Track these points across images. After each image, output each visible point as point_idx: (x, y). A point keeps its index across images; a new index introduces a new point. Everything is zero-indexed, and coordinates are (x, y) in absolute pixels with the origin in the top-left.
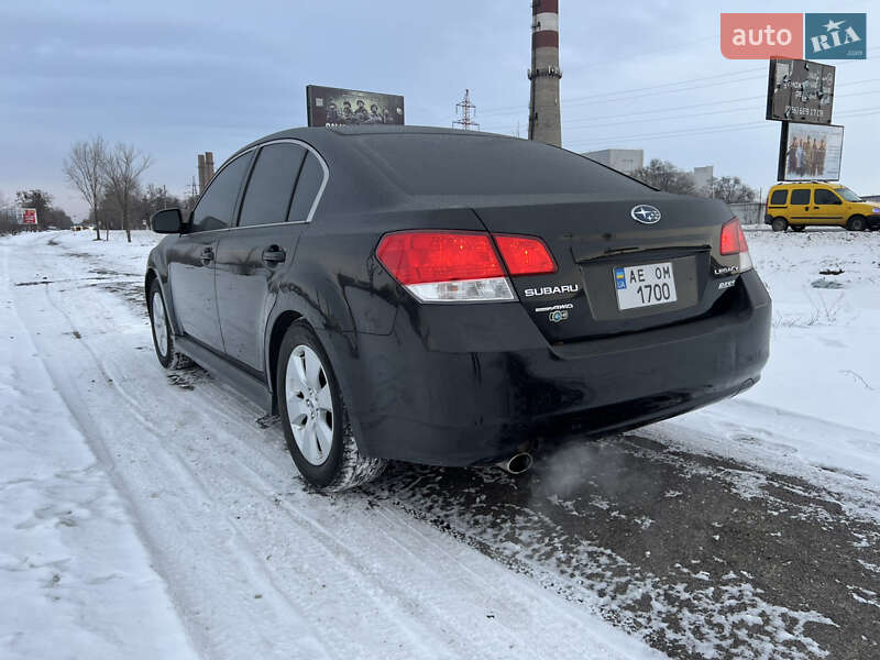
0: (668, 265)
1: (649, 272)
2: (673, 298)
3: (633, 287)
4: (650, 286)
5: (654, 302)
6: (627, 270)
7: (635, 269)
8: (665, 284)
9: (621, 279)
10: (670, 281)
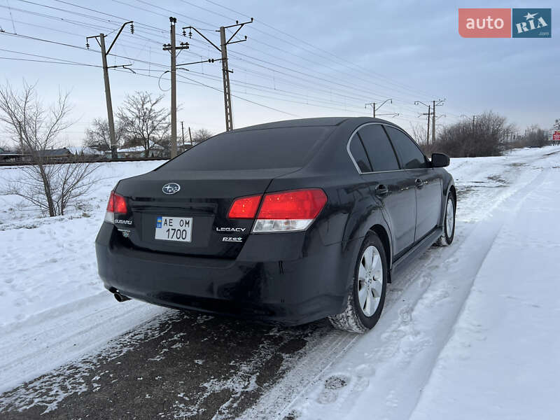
0: (190, 220)
1: (176, 222)
2: (188, 239)
3: (165, 228)
4: (175, 230)
5: (175, 239)
6: (164, 218)
7: (168, 218)
8: (184, 230)
9: (159, 223)
10: (189, 229)
